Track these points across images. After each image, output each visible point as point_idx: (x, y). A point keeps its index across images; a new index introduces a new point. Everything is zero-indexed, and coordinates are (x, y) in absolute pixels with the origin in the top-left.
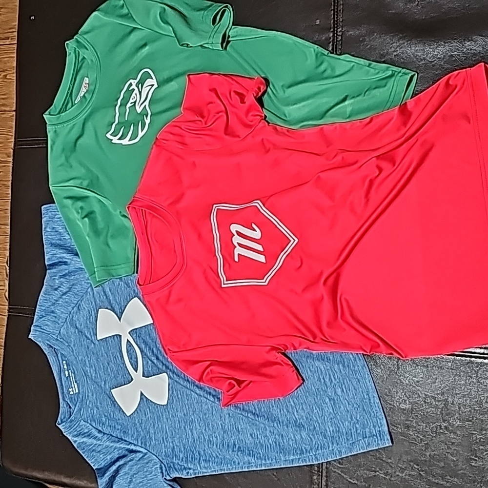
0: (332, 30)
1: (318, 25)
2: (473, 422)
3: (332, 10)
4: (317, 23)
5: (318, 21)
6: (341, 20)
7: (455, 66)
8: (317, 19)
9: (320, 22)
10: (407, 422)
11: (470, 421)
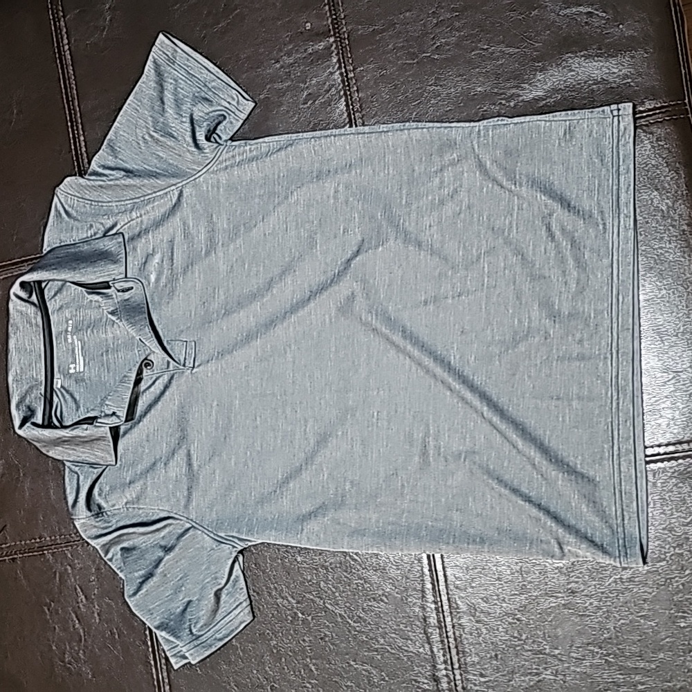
0: (332, 33)
1: (308, 30)
2: (668, 561)
3: (325, 5)
4: (307, 28)
5: (309, 24)
6: (342, 16)
7: (524, 48)
8: (307, 22)
9: (311, 24)
10: (569, 587)
11: (664, 560)
